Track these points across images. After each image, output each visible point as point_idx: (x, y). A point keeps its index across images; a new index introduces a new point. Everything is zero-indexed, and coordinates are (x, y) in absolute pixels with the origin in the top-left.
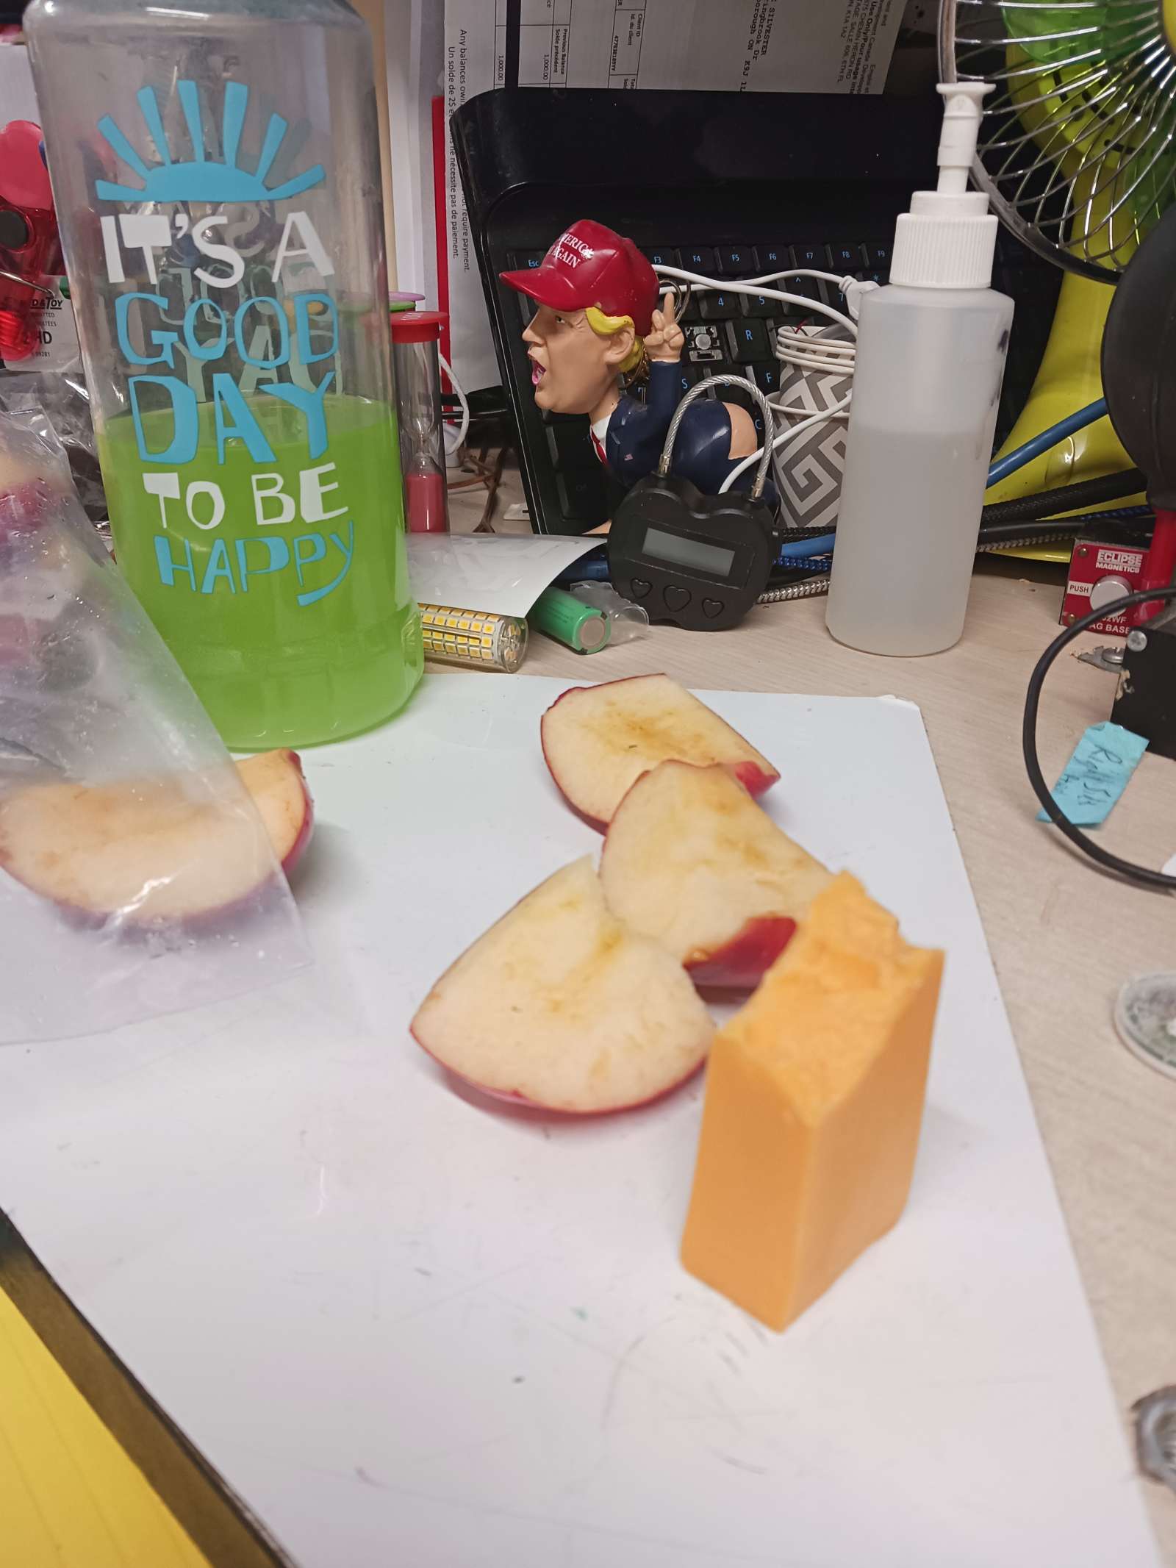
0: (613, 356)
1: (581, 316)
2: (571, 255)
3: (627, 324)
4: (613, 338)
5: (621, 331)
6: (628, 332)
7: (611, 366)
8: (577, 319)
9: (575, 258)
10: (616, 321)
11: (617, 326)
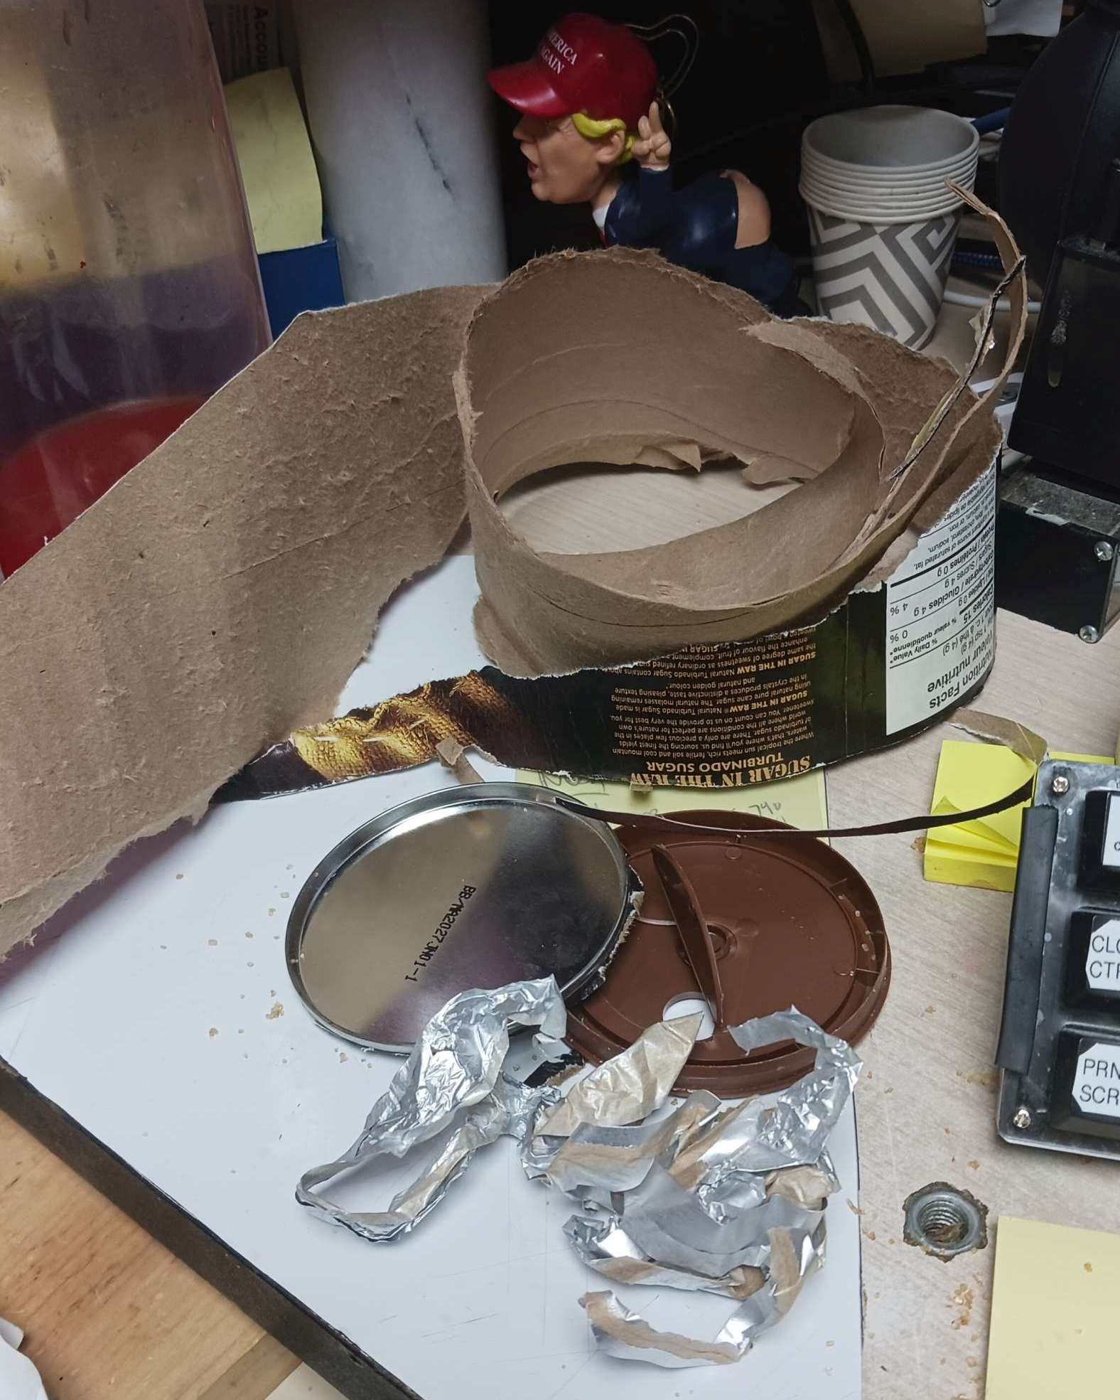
0: (605, 155)
1: (568, 121)
2: (556, 60)
3: (619, 129)
4: (604, 140)
5: (612, 132)
6: (619, 136)
7: (602, 166)
8: (565, 125)
9: (559, 63)
10: (606, 125)
11: (606, 131)
